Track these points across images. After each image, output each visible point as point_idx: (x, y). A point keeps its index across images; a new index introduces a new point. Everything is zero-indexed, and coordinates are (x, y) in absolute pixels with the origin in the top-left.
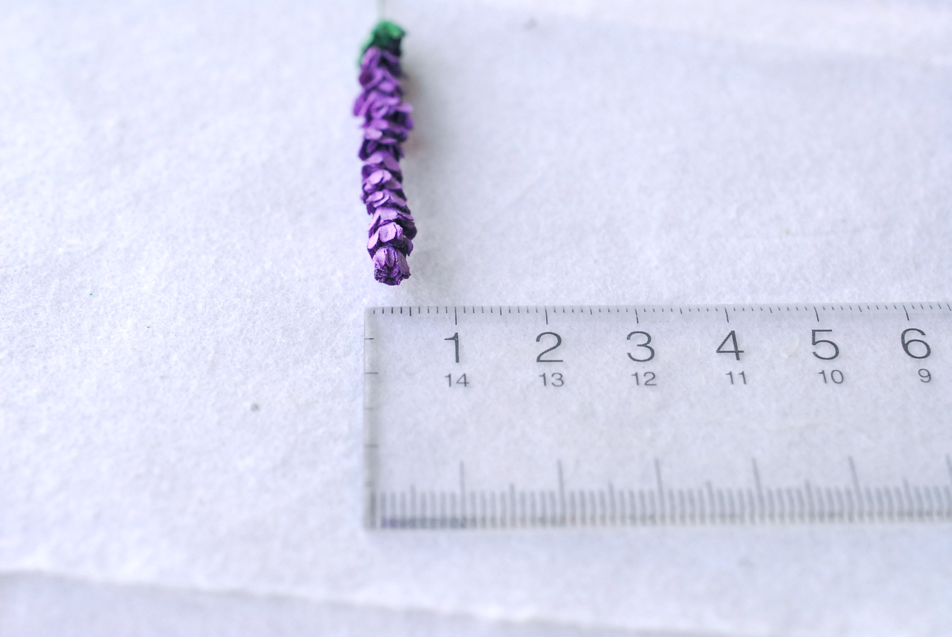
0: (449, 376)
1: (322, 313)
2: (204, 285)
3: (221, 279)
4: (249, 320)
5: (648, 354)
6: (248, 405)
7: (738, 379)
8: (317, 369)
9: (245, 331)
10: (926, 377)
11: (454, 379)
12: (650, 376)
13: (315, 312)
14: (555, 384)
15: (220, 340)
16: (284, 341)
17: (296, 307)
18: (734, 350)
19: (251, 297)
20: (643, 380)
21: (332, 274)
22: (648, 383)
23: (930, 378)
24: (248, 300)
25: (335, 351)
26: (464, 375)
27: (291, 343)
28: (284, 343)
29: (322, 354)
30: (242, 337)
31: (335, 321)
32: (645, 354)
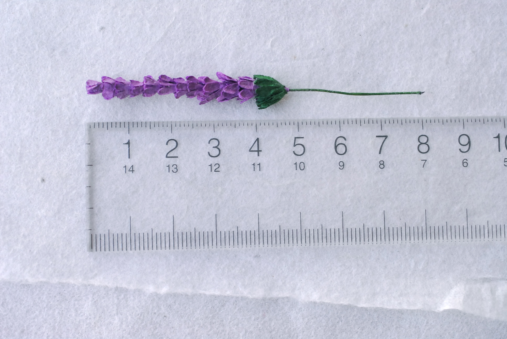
0: (125, 167)
1: (70, 119)
2: (11, 105)
3: (18, 100)
4: (35, 126)
5: (217, 152)
6: (39, 180)
7: (257, 167)
8: (70, 154)
9: (34, 133)
10: (342, 166)
11: (128, 168)
12: (217, 166)
13: (66, 119)
14: (173, 171)
15: (22, 139)
16: (53, 138)
17: (57, 116)
18: (257, 150)
19: (35, 111)
20: (214, 168)
21: (73, 93)
22: (216, 170)
23: (344, 167)
24: (33, 113)
25: (77, 142)
26: (132, 166)
27: (56, 139)
28: (53, 139)
29: (71, 144)
30: (33, 136)
31: (76, 123)
32: (216, 152)
